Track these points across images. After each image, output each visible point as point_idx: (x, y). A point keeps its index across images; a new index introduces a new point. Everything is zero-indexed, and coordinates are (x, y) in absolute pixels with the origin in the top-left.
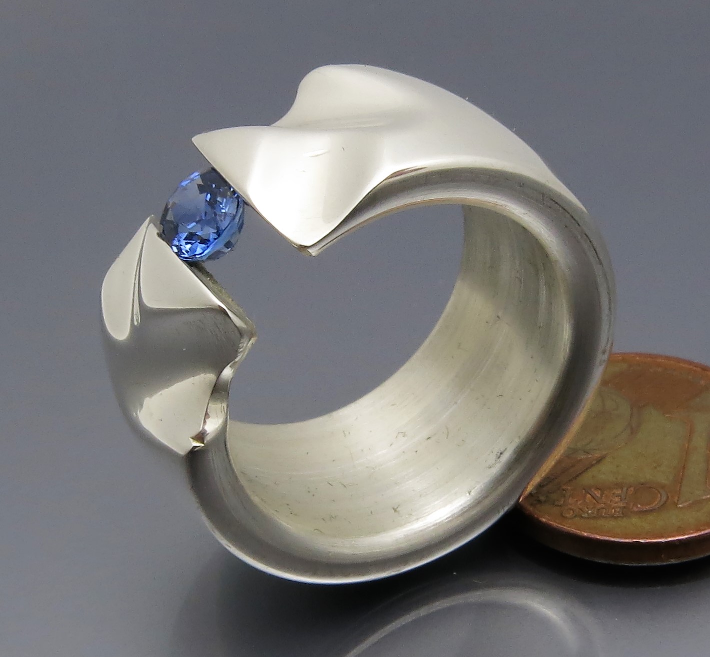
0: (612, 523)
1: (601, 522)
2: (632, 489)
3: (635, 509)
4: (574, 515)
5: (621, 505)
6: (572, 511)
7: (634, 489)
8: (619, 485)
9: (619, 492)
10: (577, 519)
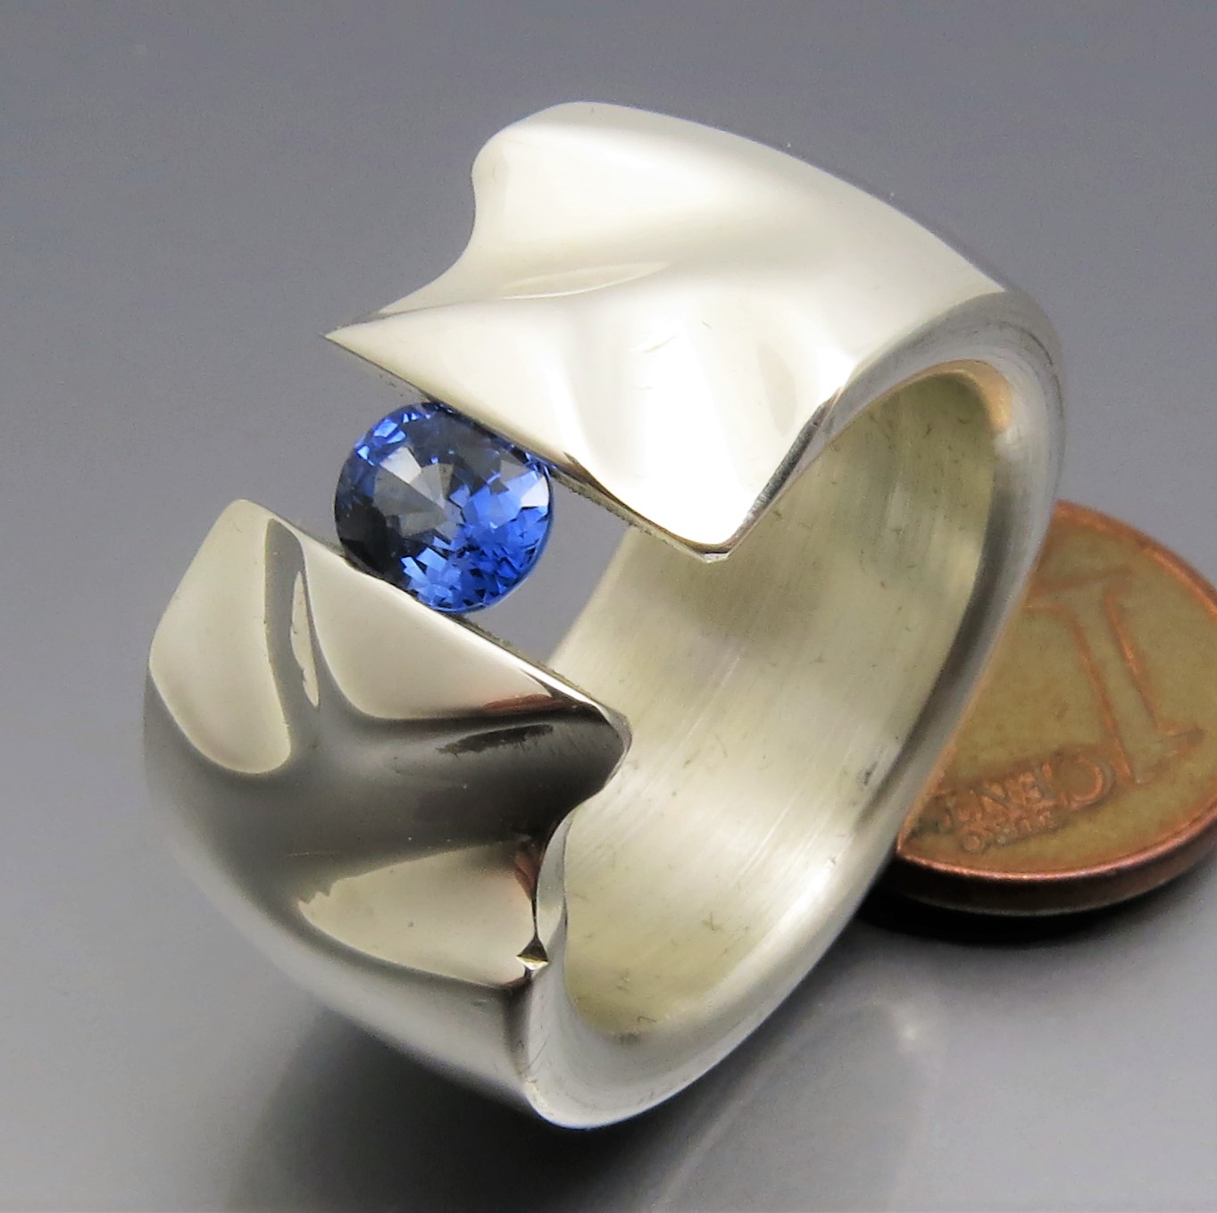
0: (1052, 845)
1: (1034, 847)
2: (1046, 768)
3: (1074, 806)
4: (983, 846)
5: (1049, 803)
6: (975, 838)
7: (1050, 764)
8: (1022, 766)
9: (1029, 779)
10: (993, 851)
